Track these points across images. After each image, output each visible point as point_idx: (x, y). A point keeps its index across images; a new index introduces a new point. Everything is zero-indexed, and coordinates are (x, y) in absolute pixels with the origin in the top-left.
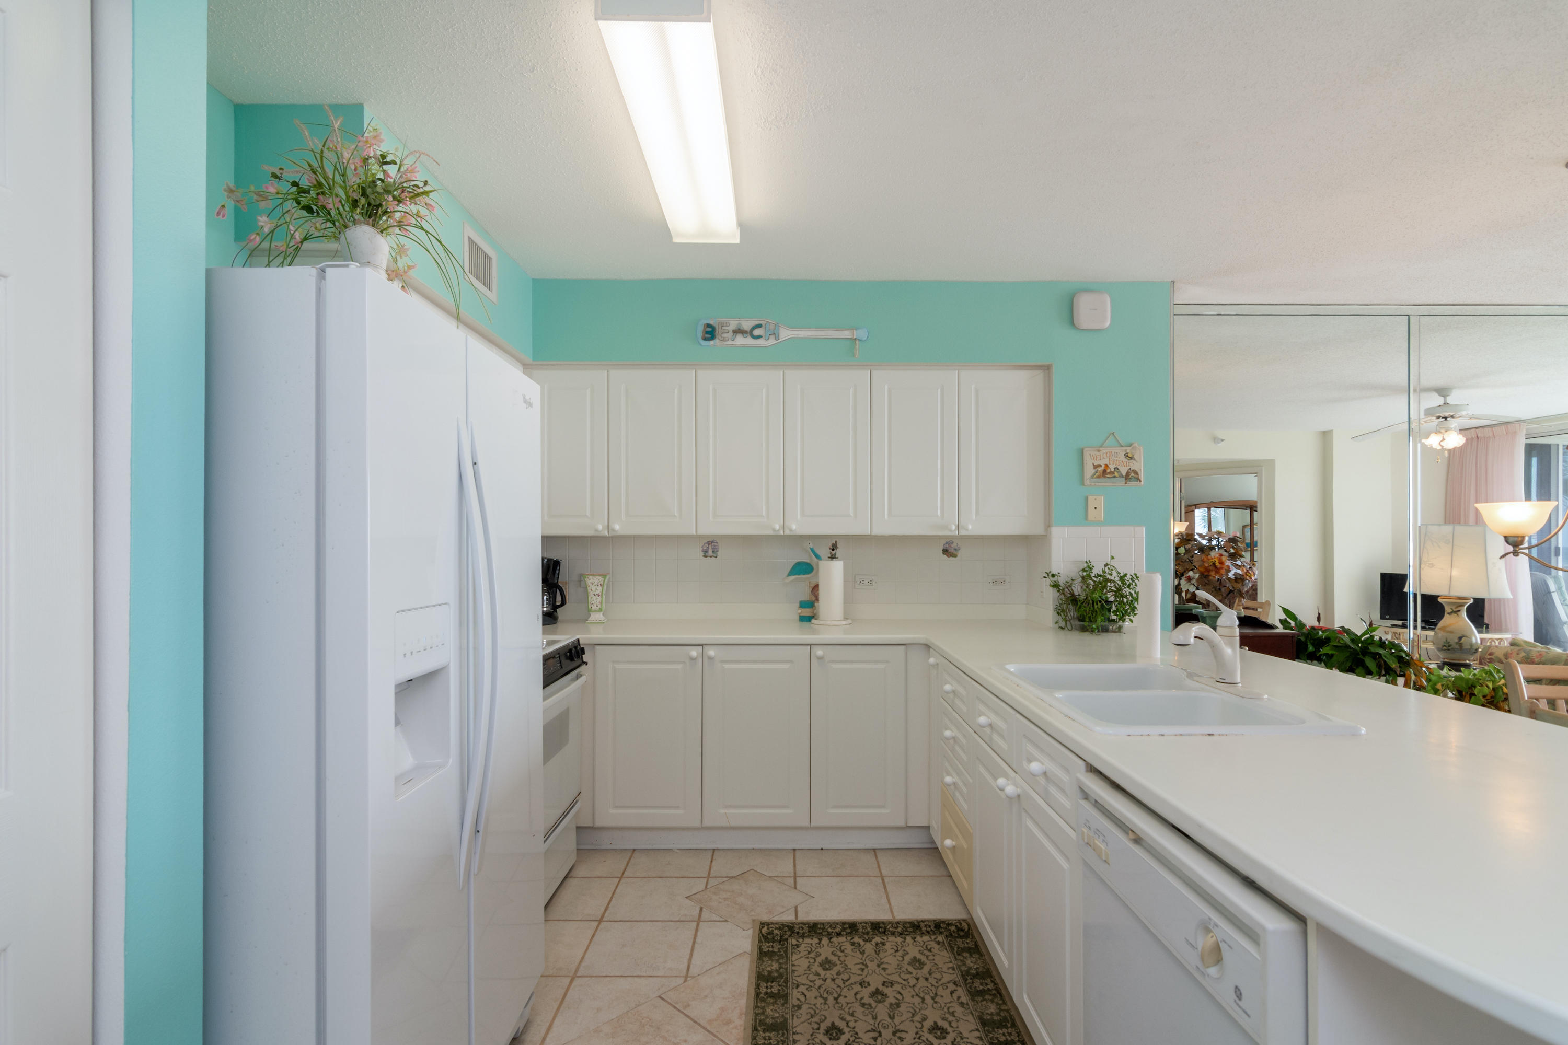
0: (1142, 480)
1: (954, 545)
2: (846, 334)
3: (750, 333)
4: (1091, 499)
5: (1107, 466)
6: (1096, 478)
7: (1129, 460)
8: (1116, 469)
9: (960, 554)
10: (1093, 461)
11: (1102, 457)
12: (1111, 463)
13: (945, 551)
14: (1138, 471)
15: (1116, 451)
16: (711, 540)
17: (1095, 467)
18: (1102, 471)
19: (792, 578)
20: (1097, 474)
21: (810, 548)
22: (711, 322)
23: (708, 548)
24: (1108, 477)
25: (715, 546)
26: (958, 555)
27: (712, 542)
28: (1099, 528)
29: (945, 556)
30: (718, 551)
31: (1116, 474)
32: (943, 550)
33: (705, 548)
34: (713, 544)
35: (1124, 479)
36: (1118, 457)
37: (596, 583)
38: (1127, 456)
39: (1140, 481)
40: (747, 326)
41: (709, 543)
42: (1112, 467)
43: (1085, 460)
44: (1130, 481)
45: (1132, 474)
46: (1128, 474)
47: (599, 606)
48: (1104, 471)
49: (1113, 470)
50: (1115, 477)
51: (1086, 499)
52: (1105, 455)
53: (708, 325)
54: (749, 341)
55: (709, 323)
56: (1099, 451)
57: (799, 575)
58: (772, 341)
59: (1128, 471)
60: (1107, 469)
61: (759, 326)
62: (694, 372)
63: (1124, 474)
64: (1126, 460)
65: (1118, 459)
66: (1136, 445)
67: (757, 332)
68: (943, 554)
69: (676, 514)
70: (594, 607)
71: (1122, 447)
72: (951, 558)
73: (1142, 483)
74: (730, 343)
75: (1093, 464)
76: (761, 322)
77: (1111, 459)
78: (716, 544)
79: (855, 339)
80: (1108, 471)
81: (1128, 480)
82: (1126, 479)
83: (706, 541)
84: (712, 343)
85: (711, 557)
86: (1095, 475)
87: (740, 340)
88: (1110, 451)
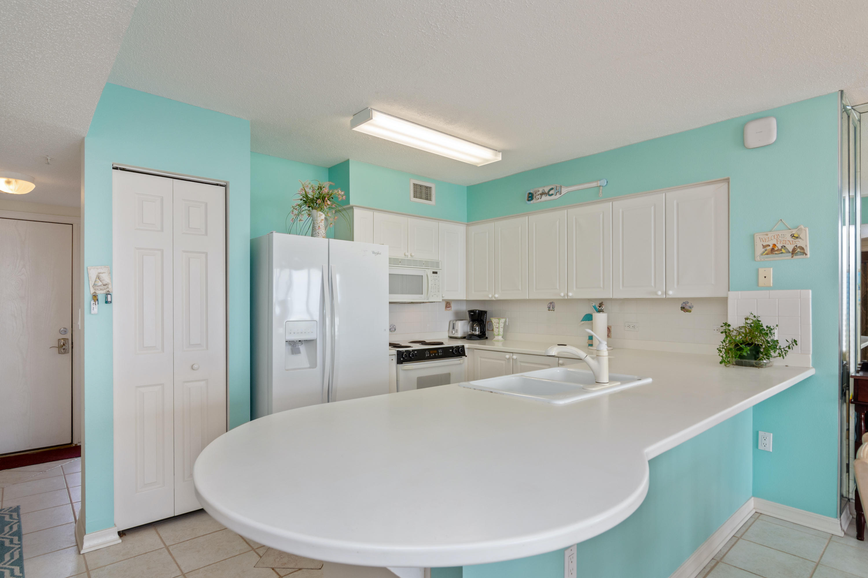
0: (808, 253)
1: (689, 304)
2: (594, 184)
3: (548, 194)
4: (761, 271)
5: (775, 245)
6: (765, 255)
7: (795, 239)
8: (783, 247)
9: (693, 310)
10: (762, 243)
11: (770, 239)
12: (779, 243)
13: (683, 308)
14: (804, 246)
15: (783, 234)
16: (551, 302)
17: (764, 247)
18: (770, 250)
19: (583, 322)
20: (766, 252)
21: (593, 306)
22: (531, 192)
23: (550, 306)
24: (776, 254)
25: (553, 305)
26: (692, 311)
27: (552, 303)
28: (768, 291)
29: (683, 311)
30: (554, 307)
31: (783, 251)
32: (681, 308)
33: (549, 306)
34: (552, 304)
35: (790, 254)
36: (785, 237)
37: (496, 322)
38: (793, 236)
39: (806, 254)
40: (546, 190)
41: (551, 303)
42: (779, 246)
43: (755, 242)
44: (796, 255)
45: (799, 250)
46: (794, 250)
47: (498, 333)
48: (773, 249)
49: (780, 248)
50: (782, 253)
51: (758, 271)
52: (773, 238)
53: (530, 193)
54: (548, 198)
55: (529, 192)
56: (767, 235)
57: (586, 321)
58: (558, 196)
59: (795, 247)
60: (775, 248)
61: (552, 189)
62: (527, 217)
63: (791, 250)
64: (792, 239)
65: (785, 239)
66: (802, 227)
67: (551, 193)
68: (681, 310)
69: (520, 289)
70: (496, 334)
71: (790, 229)
72: (687, 312)
73: (809, 256)
74: (539, 200)
75: (762, 245)
76: (553, 187)
77: (778, 240)
78: (554, 304)
79: (600, 186)
80: (776, 249)
81: (794, 255)
82: (792, 254)
83: (549, 303)
84: (532, 202)
85: (552, 310)
86: (764, 252)
87: (544, 198)
88: (777, 234)
